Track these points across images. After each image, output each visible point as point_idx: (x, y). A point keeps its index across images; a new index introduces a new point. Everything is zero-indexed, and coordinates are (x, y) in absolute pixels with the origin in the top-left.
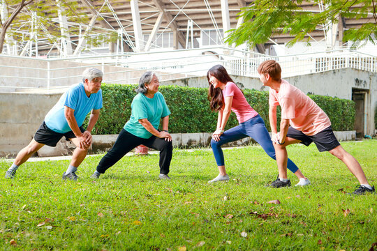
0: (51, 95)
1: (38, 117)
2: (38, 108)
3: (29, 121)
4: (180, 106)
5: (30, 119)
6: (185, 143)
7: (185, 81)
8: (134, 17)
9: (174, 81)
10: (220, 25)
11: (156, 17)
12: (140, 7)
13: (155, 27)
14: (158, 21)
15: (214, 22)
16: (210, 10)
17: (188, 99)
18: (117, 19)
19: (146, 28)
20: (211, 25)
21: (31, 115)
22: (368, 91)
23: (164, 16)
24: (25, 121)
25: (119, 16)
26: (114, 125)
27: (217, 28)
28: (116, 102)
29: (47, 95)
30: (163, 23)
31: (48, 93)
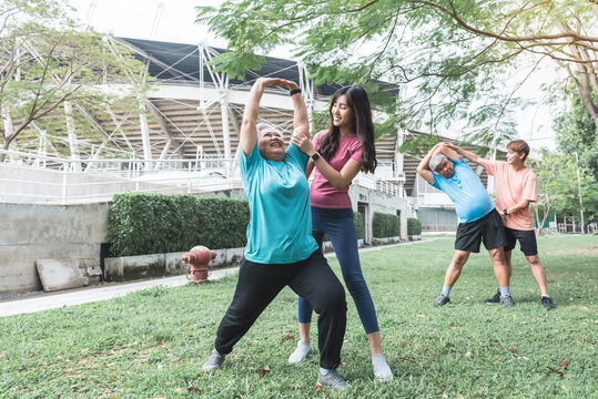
0: (67, 206)
1: (46, 236)
2: (47, 224)
3: (32, 242)
4: (224, 219)
5: (33, 239)
6: (229, 259)
7: (227, 192)
8: (144, 142)
9: (216, 192)
10: (223, 152)
11: (164, 144)
12: (150, 135)
13: (164, 152)
14: (166, 147)
15: (218, 149)
16: (214, 139)
17: (233, 211)
18: (129, 144)
19: (155, 153)
20: (215, 152)
21: (35, 234)
22: (367, 204)
23: (172, 143)
24: (25, 242)
25: (131, 141)
26: (153, 243)
27: (220, 155)
28: (156, 215)
29: (61, 206)
30: (172, 149)
31: (63, 203)
